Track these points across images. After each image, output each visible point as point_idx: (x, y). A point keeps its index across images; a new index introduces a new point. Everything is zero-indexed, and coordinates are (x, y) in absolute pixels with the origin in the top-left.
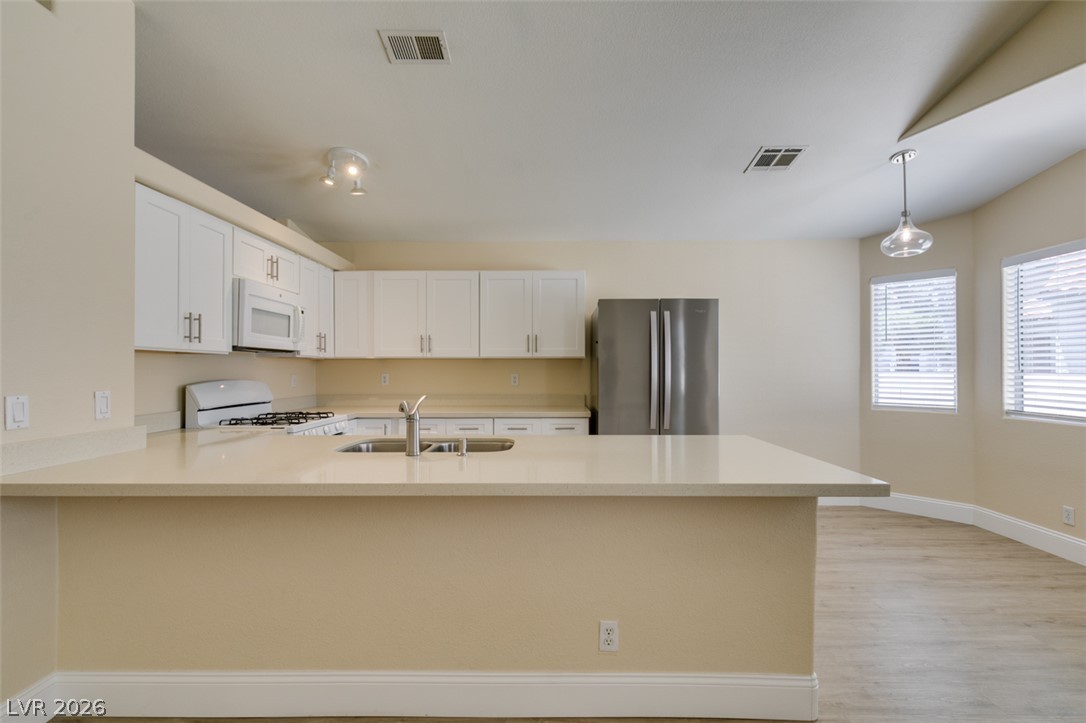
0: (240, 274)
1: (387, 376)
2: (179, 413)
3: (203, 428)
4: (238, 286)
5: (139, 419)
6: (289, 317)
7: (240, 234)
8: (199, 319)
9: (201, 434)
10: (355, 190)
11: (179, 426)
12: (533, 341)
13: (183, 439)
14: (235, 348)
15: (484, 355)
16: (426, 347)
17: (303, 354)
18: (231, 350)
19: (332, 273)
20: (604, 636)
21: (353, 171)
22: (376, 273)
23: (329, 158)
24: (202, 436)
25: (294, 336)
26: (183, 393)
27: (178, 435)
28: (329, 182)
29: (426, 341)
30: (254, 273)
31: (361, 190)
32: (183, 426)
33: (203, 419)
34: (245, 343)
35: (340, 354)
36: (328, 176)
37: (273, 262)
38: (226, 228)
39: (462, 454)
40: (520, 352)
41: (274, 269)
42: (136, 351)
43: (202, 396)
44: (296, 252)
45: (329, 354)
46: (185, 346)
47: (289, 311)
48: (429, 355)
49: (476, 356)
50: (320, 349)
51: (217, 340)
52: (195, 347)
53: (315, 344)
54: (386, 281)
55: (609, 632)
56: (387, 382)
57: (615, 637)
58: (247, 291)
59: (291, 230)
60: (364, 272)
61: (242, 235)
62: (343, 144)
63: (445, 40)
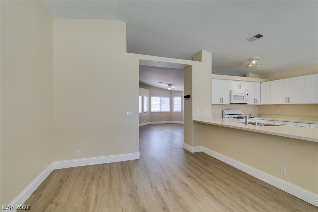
0: (231, 89)
1: (278, 109)
2: (222, 115)
3: (225, 118)
4: (231, 92)
5: (212, 115)
6: (244, 96)
8: (222, 99)
10: (257, 65)
11: (222, 117)
13: (223, 119)
14: (230, 103)
15: (311, 103)
16: (288, 101)
17: (249, 104)
18: (229, 104)
19: (260, 83)
21: (254, 62)
22: (272, 81)
23: (250, 60)
24: (225, 119)
25: (245, 100)
26: (223, 111)
27: (222, 118)
28: (250, 66)
30: (235, 88)
31: (259, 65)
32: (223, 117)
33: (225, 116)
34: (232, 102)
35: (262, 104)
36: (250, 65)
38: (228, 81)
39: (256, 125)
41: (240, 86)
42: (212, 105)
43: (226, 112)
44: (247, 81)
45: (258, 104)
46: (220, 104)
47: (244, 95)
48: (289, 103)
49: (308, 103)
51: (226, 102)
52: (222, 103)
53: (253, 102)
54: (274, 83)
55: (283, 170)
56: (278, 111)
58: (232, 92)
59: (248, 78)
60: (269, 82)
61: (231, 82)
62: (250, 58)
63: (261, 34)
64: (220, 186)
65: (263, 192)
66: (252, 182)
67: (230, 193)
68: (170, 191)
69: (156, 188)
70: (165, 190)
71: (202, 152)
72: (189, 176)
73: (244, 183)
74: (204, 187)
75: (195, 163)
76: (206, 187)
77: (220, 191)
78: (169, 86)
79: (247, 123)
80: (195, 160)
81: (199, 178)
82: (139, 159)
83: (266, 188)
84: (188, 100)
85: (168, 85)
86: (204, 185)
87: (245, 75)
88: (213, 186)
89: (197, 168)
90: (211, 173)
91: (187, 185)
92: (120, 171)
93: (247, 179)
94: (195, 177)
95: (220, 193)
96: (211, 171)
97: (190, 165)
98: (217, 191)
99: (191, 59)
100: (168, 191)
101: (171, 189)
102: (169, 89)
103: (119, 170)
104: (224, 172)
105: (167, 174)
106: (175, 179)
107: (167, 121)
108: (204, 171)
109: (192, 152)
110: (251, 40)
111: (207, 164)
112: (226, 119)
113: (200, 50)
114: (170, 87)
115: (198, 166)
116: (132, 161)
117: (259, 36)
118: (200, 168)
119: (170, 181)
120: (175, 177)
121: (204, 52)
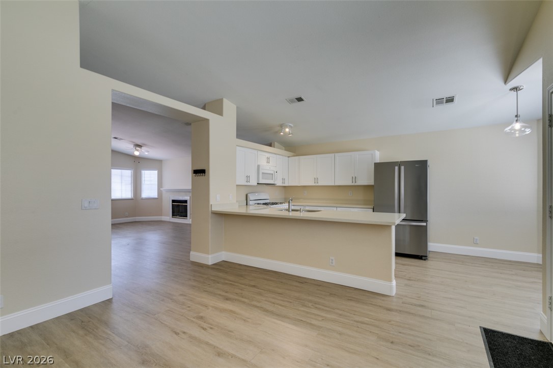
0: (259, 164)
1: (306, 192)
2: (246, 201)
4: (259, 166)
5: (237, 201)
6: (273, 174)
7: (259, 152)
8: (249, 177)
9: (251, 206)
12: (355, 179)
15: (336, 184)
16: (316, 182)
17: (277, 185)
18: (257, 184)
19: (287, 158)
20: (331, 261)
21: (287, 130)
22: (301, 157)
23: (282, 126)
25: (274, 179)
26: (247, 195)
27: (246, 206)
28: (282, 134)
29: (316, 180)
30: (263, 162)
31: (291, 134)
33: (251, 203)
34: (260, 182)
35: (290, 185)
36: (281, 132)
37: (268, 158)
38: (256, 152)
39: (300, 212)
40: (350, 183)
41: (268, 160)
42: (237, 185)
43: (251, 197)
44: (275, 154)
45: (286, 184)
46: (246, 184)
47: (272, 172)
48: (317, 185)
49: (333, 184)
50: (283, 183)
51: (253, 182)
52: (248, 184)
53: (282, 182)
54: (303, 159)
55: (332, 260)
56: (306, 194)
57: (334, 261)
58: (261, 168)
59: (274, 148)
60: (297, 157)
61: (260, 153)
62: (283, 124)
63: (303, 97)
64: (273, 298)
65: (317, 290)
66: (302, 283)
67: (289, 302)
68: (211, 328)
69: (184, 333)
70: (203, 331)
71: (223, 261)
72: (227, 299)
73: (296, 286)
74: (256, 307)
75: (225, 279)
76: (258, 305)
77: (277, 304)
78: (137, 148)
79: (291, 210)
80: (221, 274)
81: (243, 297)
82: (112, 298)
83: (317, 285)
84: (200, 178)
85: (133, 146)
86: (255, 303)
87: (270, 145)
88: (266, 300)
89: (231, 284)
90: (254, 286)
91: (231, 311)
92: (81, 332)
93: (296, 281)
94: (237, 298)
95: (278, 306)
96: (252, 283)
97: (218, 283)
98: (273, 305)
99: (202, 106)
100: (208, 329)
101: (211, 325)
102: (137, 153)
103: (74, 332)
104: (268, 280)
105: (189, 307)
106: (208, 309)
107: (127, 217)
108: (243, 286)
109: (210, 263)
110: (291, 101)
111: (241, 276)
112: (251, 208)
113: (221, 98)
114: (138, 150)
115: (231, 281)
116: (95, 305)
117: (300, 100)
118: (236, 284)
119: (201, 315)
120: (206, 306)
121: (225, 101)
